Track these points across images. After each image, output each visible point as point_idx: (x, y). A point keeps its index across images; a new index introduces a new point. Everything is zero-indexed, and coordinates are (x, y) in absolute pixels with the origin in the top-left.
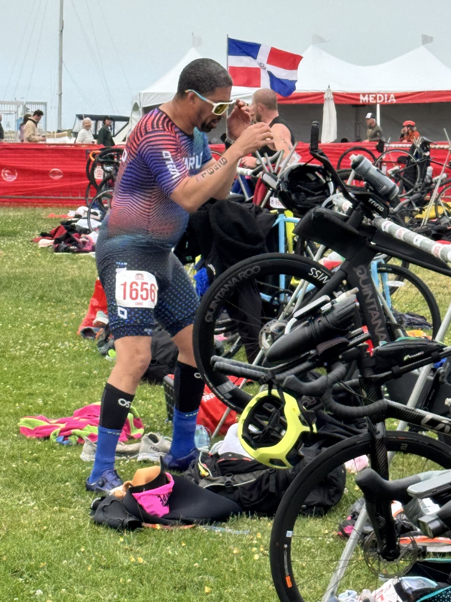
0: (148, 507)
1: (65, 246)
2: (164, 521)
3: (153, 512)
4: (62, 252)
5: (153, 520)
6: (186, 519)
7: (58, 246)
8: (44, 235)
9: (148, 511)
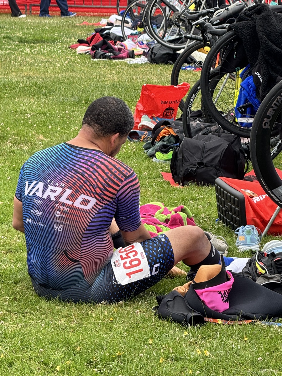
0: (209, 303)
1: (102, 53)
2: (225, 316)
3: (214, 307)
4: (100, 58)
5: (215, 315)
6: (246, 314)
7: (95, 53)
8: (81, 42)
9: (210, 306)
